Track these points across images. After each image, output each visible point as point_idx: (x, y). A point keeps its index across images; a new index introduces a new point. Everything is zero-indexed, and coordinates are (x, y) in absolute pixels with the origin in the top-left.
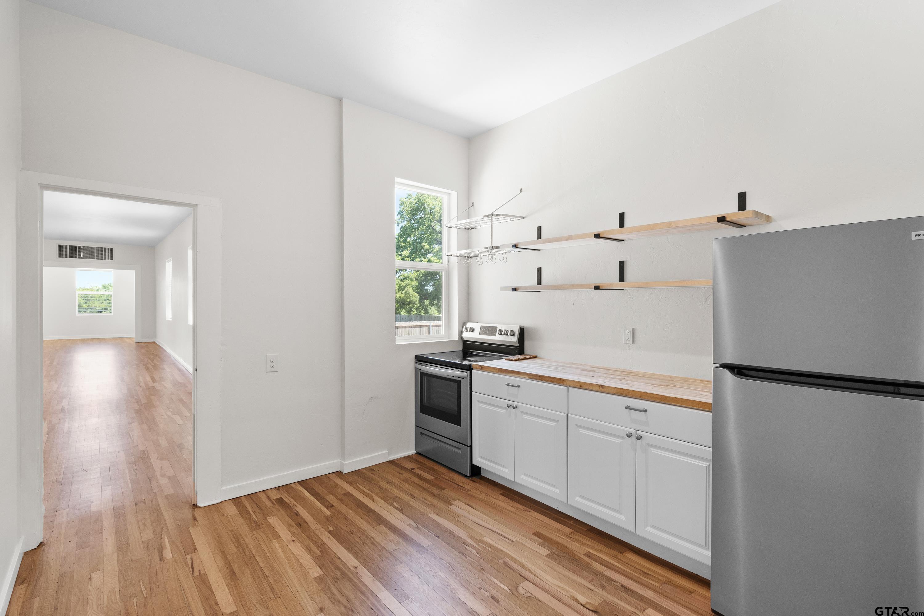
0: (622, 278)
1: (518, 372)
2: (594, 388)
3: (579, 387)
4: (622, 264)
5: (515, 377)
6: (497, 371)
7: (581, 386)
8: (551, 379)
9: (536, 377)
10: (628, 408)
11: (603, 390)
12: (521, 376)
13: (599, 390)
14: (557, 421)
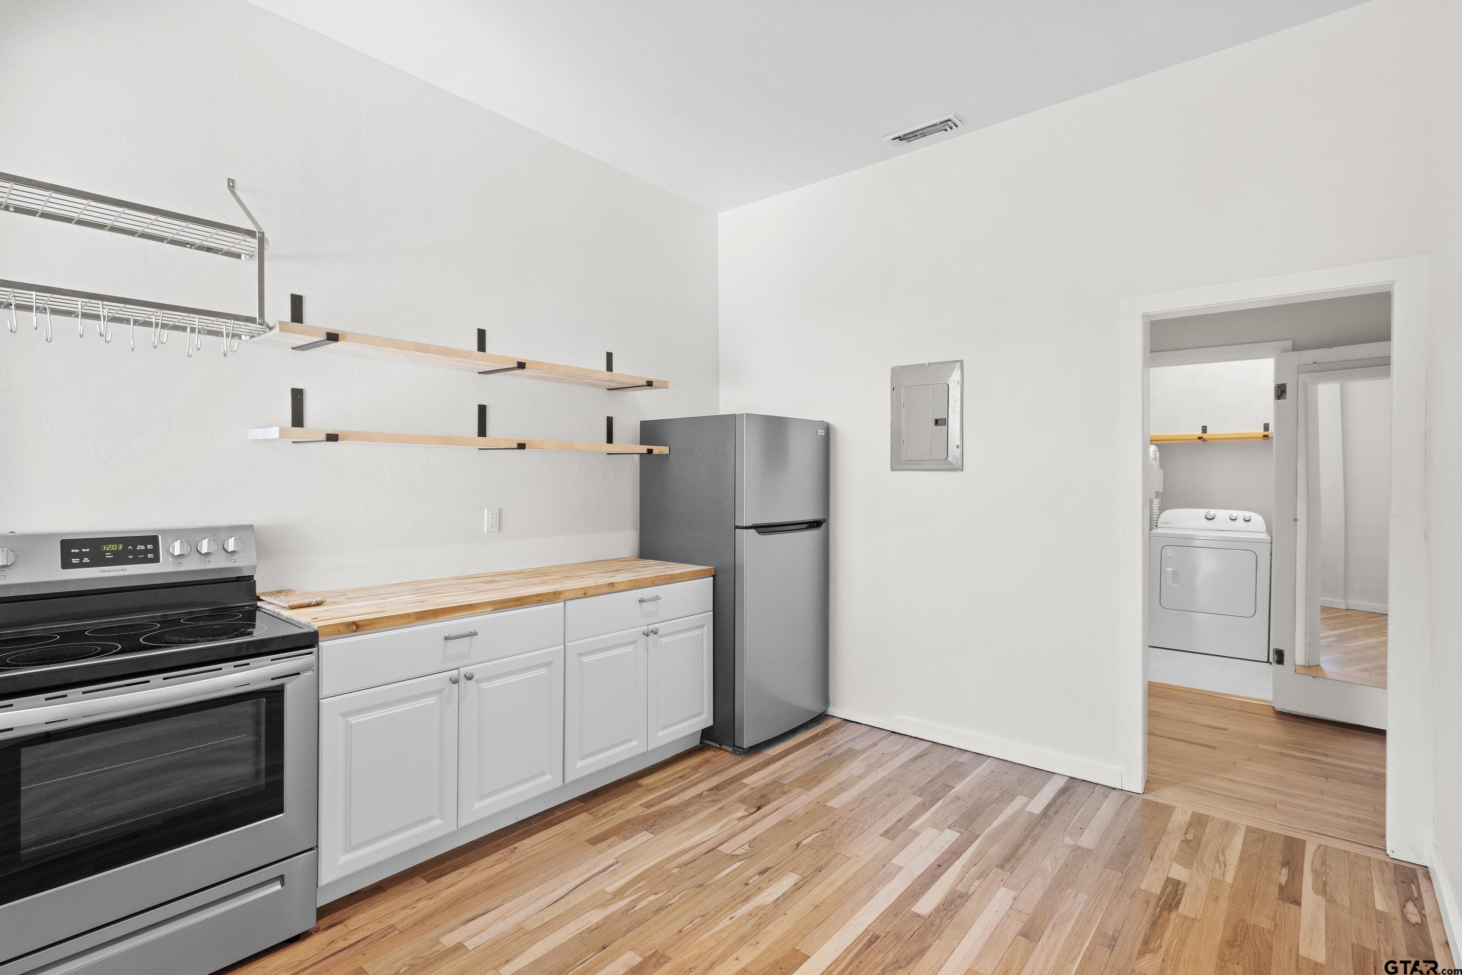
0: (482, 431)
1: (470, 605)
2: (604, 590)
3: (583, 595)
4: (482, 410)
5: (463, 617)
6: (413, 619)
7: (585, 594)
8: (539, 598)
9: (509, 604)
10: (641, 601)
11: (614, 589)
12: (477, 611)
13: (609, 591)
14: (548, 664)
